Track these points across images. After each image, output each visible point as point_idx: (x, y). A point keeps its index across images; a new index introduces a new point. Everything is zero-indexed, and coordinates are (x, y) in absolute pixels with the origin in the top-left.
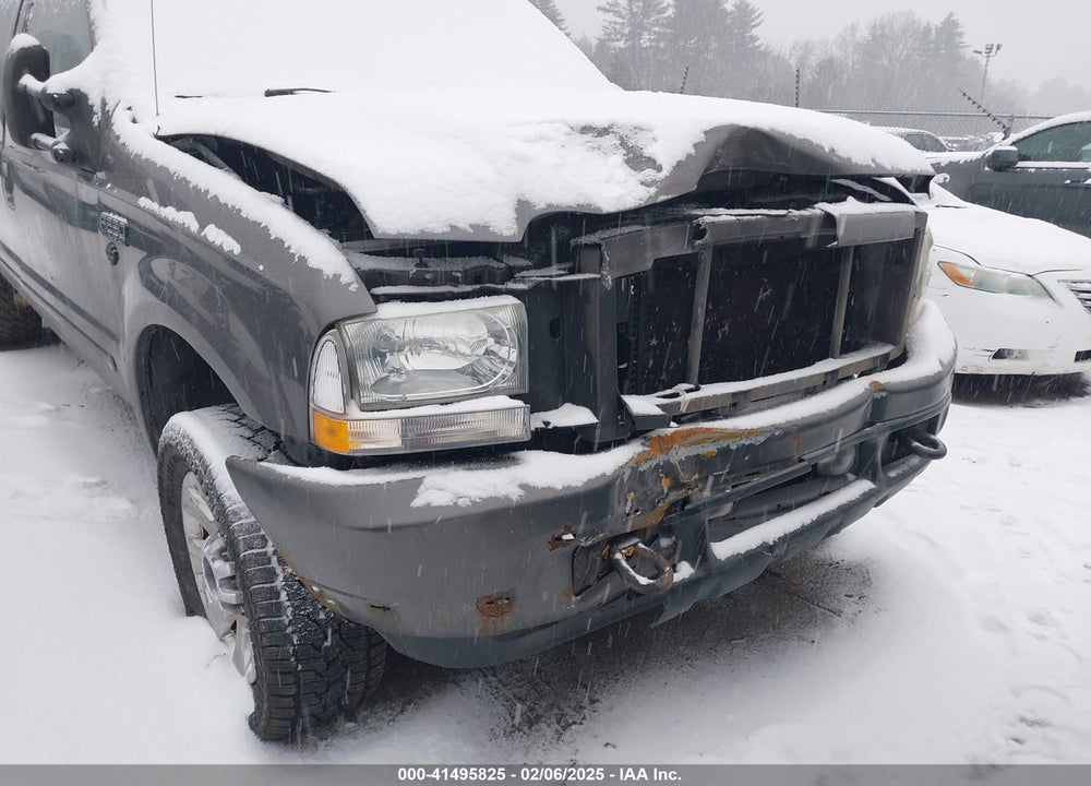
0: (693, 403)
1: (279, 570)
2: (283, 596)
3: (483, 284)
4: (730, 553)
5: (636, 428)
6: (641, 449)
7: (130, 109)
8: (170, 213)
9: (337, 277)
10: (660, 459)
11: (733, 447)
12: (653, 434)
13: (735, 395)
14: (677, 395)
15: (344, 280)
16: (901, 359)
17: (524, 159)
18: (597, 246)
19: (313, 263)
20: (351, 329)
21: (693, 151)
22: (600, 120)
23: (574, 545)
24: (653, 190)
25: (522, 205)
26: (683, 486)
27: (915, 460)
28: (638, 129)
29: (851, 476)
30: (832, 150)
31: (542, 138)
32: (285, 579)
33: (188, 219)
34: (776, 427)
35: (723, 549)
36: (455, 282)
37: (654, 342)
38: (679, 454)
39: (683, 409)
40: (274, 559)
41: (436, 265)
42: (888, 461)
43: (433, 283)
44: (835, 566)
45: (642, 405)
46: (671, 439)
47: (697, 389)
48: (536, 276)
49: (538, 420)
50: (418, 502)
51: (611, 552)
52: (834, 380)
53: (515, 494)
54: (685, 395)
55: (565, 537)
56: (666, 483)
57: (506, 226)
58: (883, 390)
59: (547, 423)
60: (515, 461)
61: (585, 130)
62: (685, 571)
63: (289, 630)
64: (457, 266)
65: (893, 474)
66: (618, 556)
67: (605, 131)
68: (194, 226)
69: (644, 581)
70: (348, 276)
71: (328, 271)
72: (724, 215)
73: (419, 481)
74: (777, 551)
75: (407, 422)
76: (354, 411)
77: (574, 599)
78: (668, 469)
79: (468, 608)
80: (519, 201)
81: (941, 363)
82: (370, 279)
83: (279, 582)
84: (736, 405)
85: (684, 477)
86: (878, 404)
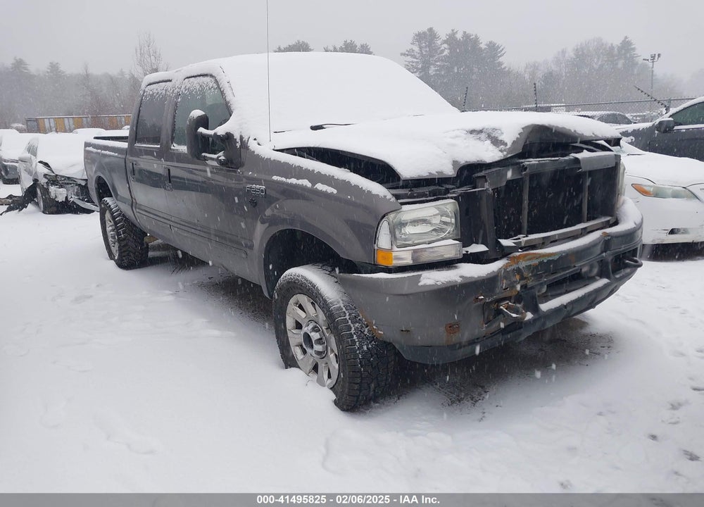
0: (526, 241)
1: (352, 325)
2: (355, 337)
3: (437, 196)
4: (547, 309)
5: (504, 253)
6: (507, 261)
7: (255, 139)
8: (293, 181)
9: (385, 196)
10: (515, 266)
11: (545, 261)
12: (511, 255)
13: (544, 238)
14: (519, 239)
15: (388, 197)
16: (616, 223)
17: (453, 145)
18: (484, 177)
19: (374, 192)
20: (391, 216)
21: (519, 136)
22: (478, 127)
23: (483, 301)
24: (505, 153)
25: (455, 163)
26: (526, 278)
27: (628, 270)
28: (494, 129)
29: (598, 278)
30: (575, 131)
31: (457, 137)
32: (355, 329)
33: (305, 183)
34: (564, 252)
35: (544, 307)
36: (426, 196)
37: (506, 217)
38: (522, 264)
39: (523, 245)
40: (350, 321)
41: (421, 190)
42: (615, 271)
43: (417, 197)
44: (593, 336)
45: (506, 242)
46: (519, 257)
47: (527, 236)
48: (460, 191)
49: (464, 250)
50: (420, 284)
51: (498, 306)
52: (585, 232)
53: (459, 280)
54: (523, 239)
55: (480, 298)
56: (518, 277)
57: (450, 171)
58: (609, 236)
59: (467, 252)
60: (456, 267)
61: (472, 132)
62: (529, 316)
63: (358, 352)
64: (426, 190)
65: (618, 276)
66: (502, 307)
67: (481, 131)
68: (309, 185)
69: (514, 315)
70: (389, 196)
71: (381, 195)
72: (533, 161)
73: (421, 275)
74: (569, 309)
75: (415, 251)
76: (395, 248)
77: (484, 326)
78: (519, 271)
79: (442, 329)
80: (454, 161)
81: (635, 224)
82: (397, 197)
83: (353, 331)
84: (544, 243)
85: (526, 274)
86: (607, 243)
